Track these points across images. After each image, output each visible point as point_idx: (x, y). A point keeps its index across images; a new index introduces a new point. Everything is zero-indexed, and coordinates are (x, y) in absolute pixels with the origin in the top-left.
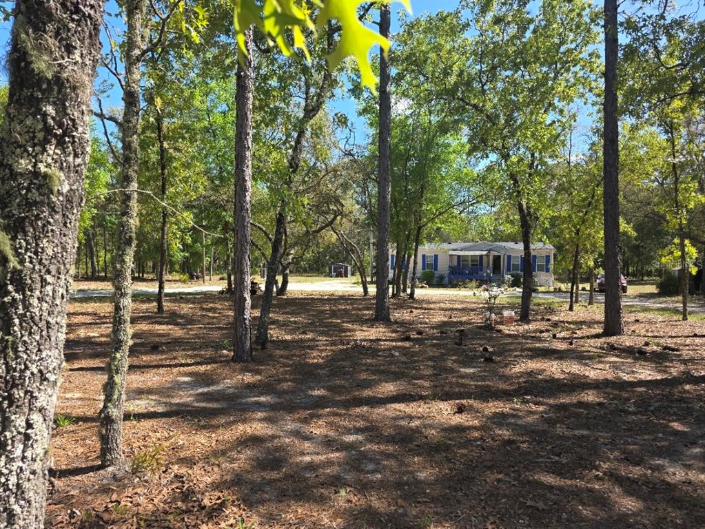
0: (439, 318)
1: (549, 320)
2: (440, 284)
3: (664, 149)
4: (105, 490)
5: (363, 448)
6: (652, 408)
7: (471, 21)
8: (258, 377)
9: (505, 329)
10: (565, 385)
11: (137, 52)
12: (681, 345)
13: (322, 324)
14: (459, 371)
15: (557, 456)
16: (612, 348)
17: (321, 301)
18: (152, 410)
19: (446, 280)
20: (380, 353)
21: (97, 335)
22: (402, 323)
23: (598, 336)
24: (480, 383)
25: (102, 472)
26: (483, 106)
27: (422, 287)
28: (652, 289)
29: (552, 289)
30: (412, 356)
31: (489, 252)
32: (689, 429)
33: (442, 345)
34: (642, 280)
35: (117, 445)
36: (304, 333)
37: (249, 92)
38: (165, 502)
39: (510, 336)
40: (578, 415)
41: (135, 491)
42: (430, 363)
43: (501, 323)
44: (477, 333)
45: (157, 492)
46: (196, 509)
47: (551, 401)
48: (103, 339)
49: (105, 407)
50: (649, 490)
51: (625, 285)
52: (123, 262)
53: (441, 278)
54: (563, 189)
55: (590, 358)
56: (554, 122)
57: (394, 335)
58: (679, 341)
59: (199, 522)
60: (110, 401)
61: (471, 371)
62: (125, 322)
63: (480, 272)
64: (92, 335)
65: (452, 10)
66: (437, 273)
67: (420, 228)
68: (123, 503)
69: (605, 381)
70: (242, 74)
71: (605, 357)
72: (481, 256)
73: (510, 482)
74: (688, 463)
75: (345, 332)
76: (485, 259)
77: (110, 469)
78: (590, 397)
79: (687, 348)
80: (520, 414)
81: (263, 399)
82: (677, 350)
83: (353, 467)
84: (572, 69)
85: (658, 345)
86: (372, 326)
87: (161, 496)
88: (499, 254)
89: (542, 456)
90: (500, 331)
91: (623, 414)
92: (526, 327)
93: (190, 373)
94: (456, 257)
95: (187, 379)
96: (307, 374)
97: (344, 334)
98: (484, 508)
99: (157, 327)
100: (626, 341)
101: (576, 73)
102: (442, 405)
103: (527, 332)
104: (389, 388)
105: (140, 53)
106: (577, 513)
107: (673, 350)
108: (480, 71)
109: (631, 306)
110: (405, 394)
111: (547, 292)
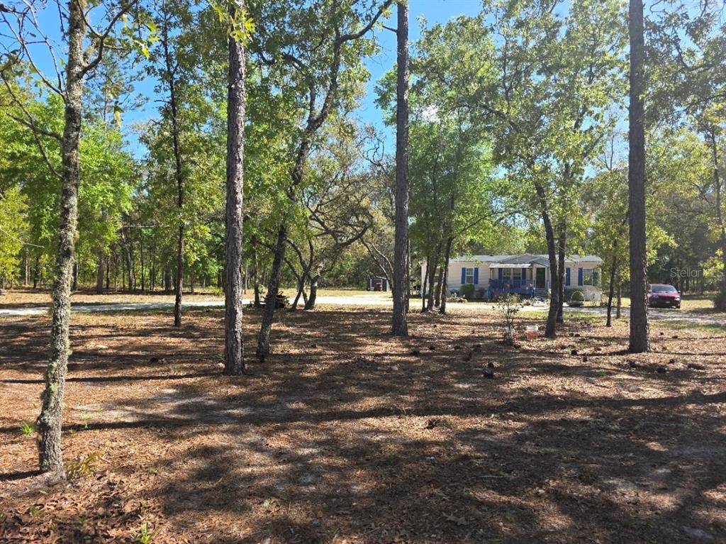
0: (462, 332)
1: (578, 336)
2: (480, 298)
3: (705, 155)
4: (35, 494)
5: (311, 461)
6: (636, 427)
7: (495, 25)
8: (243, 390)
9: (525, 345)
10: (558, 402)
11: (78, 69)
12: (711, 363)
13: (337, 338)
14: (453, 387)
15: (507, 472)
16: (632, 364)
17: (348, 315)
18: (122, 420)
19: (487, 294)
20: (379, 368)
21: (104, 347)
22: (420, 339)
23: (622, 353)
24: (468, 399)
25: (39, 477)
26: (508, 113)
27: (461, 301)
28: (709, 304)
29: (598, 304)
30: (412, 371)
31: (532, 265)
32: (666, 449)
33: (449, 360)
34: (702, 294)
35: (54, 451)
36: (314, 347)
37: (240, 104)
38: (88, 508)
39: (526, 351)
40: (553, 432)
41: (63, 496)
42: (427, 378)
43: (523, 339)
44: (493, 349)
45: (84, 497)
46: (114, 515)
47: (534, 418)
48: (110, 351)
49: (42, 414)
50: (587, 509)
51: (678, 299)
52: (61, 273)
53: (482, 291)
54: (591, 198)
55: (598, 375)
56: (592, 128)
57: (405, 350)
58: (709, 359)
59: (108, 527)
60: (47, 408)
61: (467, 386)
62: (62, 332)
63: (522, 287)
64: (101, 346)
65: (474, 15)
66: (477, 287)
67: (451, 239)
68: (46, 507)
69: (603, 399)
70: (233, 86)
71: (615, 374)
72: (524, 269)
73: (441, 497)
74: (644, 484)
75: (355, 346)
76: (528, 272)
77: (47, 475)
78: (576, 415)
79: (716, 366)
80: (493, 430)
81: (236, 411)
82: (703, 368)
83: (290, 478)
84: (609, 72)
85: (684, 362)
86: (387, 340)
87: (87, 502)
88: (543, 267)
89: (491, 473)
90: (518, 347)
91: (602, 432)
92: (549, 343)
93: (177, 385)
94: (497, 271)
95: (171, 391)
96: (295, 387)
97: (354, 348)
98: (402, 521)
99: (168, 339)
100: (650, 358)
101: (614, 76)
102: (415, 420)
103: (549, 347)
104: (371, 402)
105: (81, 70)
106: (495, 530)
107: (699, 368)
108: (504, 78)
109: (678, 322)
110: (383, 409)
111: (593, 307)
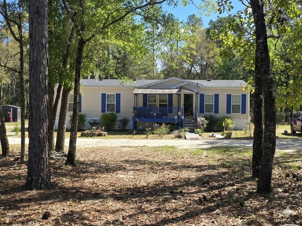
2: (123, 129)
19: (130, 125)
27: (100, 135)
31: (180, 91)
53: (125, 122)
66: (120, 116)
72: (170, 95)
76: (175, 99)
88: (191, 92)
94: (142, 97)
